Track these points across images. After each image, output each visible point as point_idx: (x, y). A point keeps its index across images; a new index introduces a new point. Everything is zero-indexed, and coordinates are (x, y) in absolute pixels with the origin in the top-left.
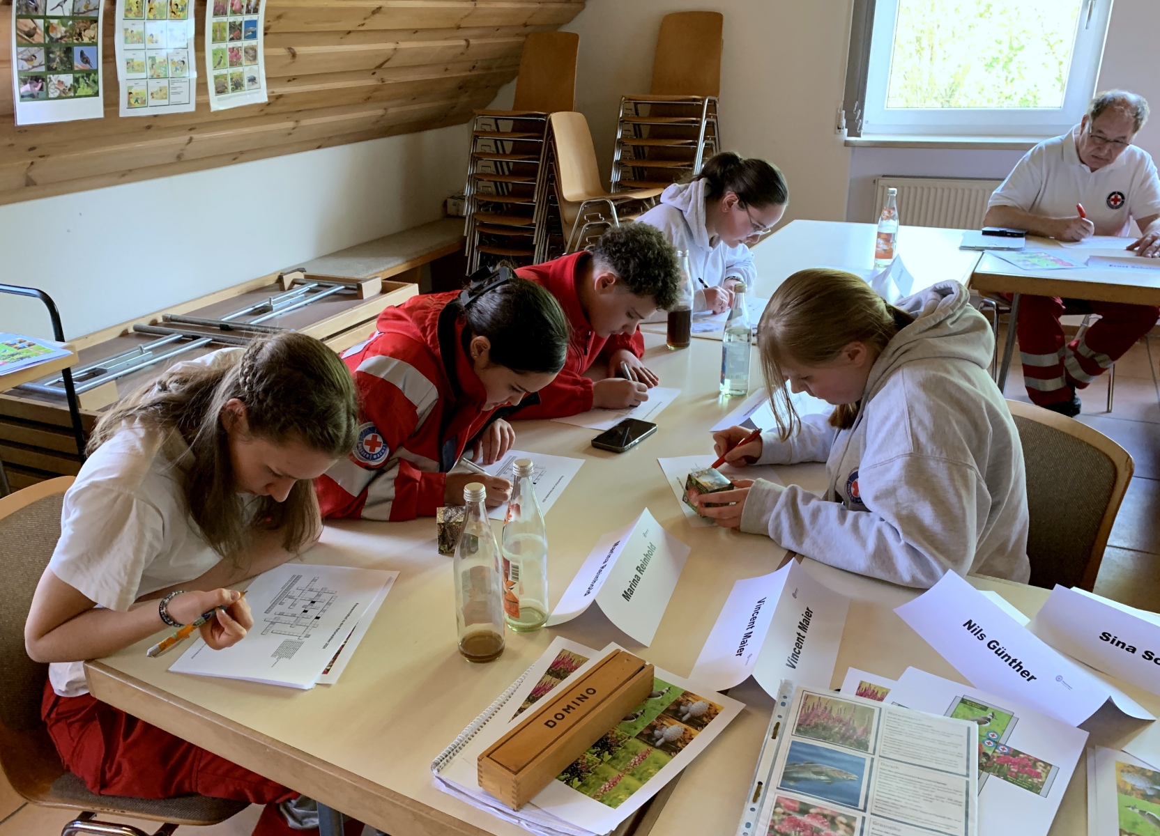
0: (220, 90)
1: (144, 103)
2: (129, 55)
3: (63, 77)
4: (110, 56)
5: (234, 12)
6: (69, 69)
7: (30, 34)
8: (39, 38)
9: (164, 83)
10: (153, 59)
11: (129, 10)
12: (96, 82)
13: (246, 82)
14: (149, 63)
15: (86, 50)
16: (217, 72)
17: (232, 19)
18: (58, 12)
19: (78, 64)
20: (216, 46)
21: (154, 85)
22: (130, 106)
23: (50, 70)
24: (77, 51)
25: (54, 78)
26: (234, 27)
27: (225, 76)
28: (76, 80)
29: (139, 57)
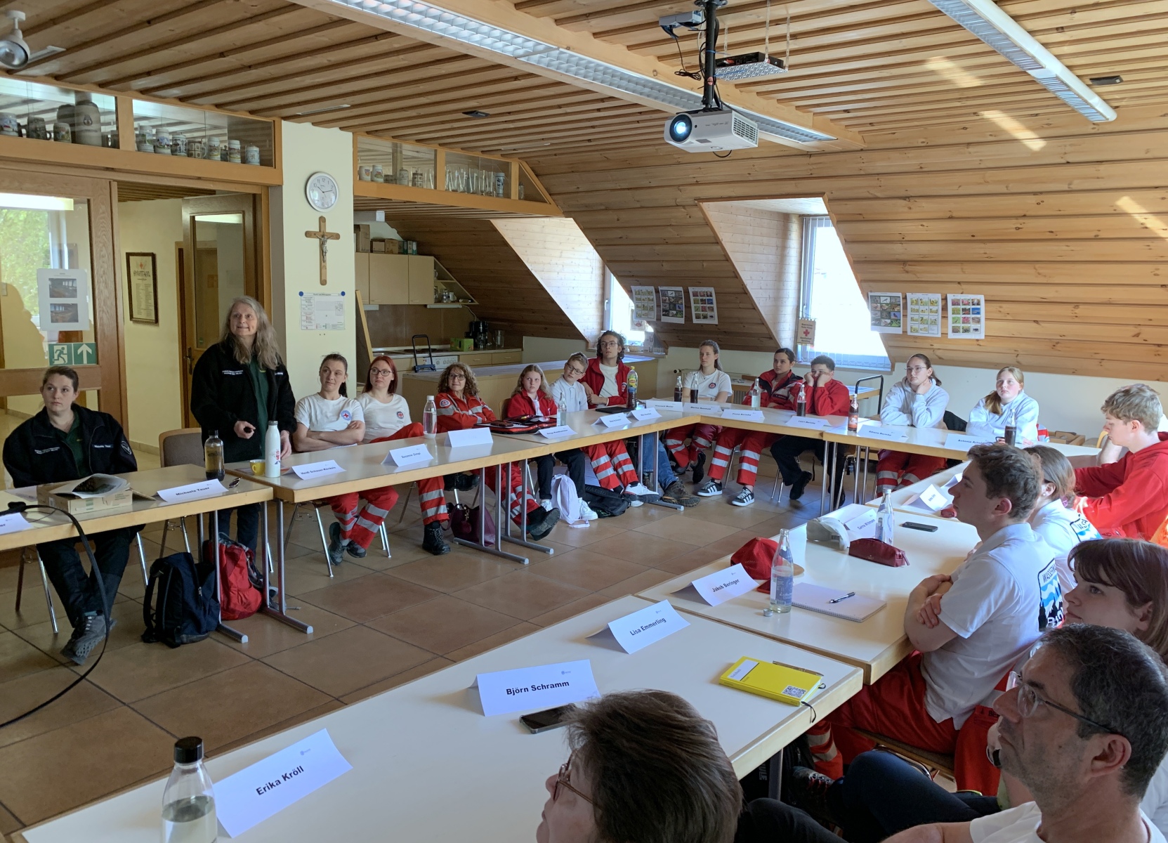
0: (955, 330)
1: (917, 331)
2: (912, 316)
3: (886, 320)
4: (905, 316)
5: (965, 305)
6: (890, 318)
7: (876, 307)
8: (879, 309)
9: (926, 326)
10: (922, 318)
11: (912, 302)
12: (900, 323)
13: (972, 330)
14: (920, 319)
15: (896, 314)
16: (954, 325)
17: (964, 307)
18: (885, 302)
19: (893, 317)
20: (954, 316)
21: (922, 326)
22: (911, 332)
23: (882, 318)
24: (892, 313)
25: (883, 320)
26: (963, 310)
27: (959, 327)
28: (892, 322)
29: (916, 317)
